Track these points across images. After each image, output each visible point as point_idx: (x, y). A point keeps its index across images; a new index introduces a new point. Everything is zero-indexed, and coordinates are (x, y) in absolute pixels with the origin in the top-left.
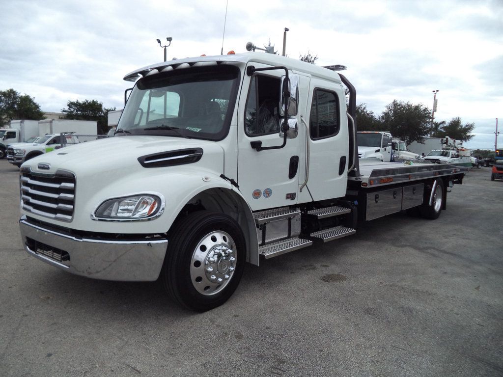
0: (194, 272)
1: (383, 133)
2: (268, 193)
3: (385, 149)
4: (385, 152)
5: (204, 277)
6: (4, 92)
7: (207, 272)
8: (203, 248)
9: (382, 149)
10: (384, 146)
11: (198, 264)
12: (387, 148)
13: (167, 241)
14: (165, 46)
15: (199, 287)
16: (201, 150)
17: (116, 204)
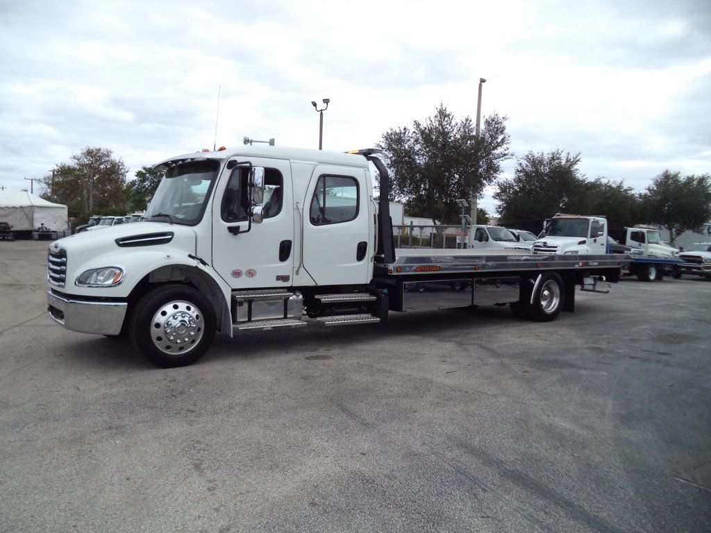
0: (155, 332)
1: (592, 218)
2: (251, 273)
3: (595, 241)
4: (595, 244)
5: (164, 337)
6: (150, 169)
7: (166, 333)
8: (164, 313)
9: (589, 240)
10: (592, 236)
11: (158, 325)
12: (597, 238)
13: (126, 304)
14: (322, 110)
15: (160, 346)
16: (172, 234)
17: (95, 274)
